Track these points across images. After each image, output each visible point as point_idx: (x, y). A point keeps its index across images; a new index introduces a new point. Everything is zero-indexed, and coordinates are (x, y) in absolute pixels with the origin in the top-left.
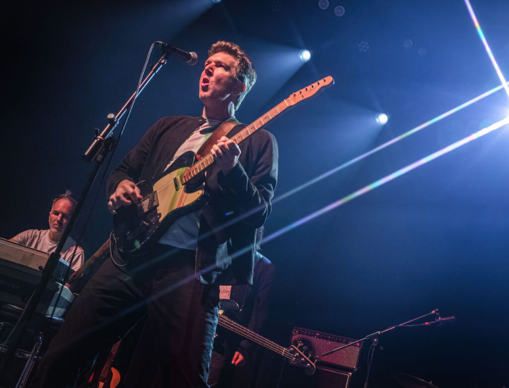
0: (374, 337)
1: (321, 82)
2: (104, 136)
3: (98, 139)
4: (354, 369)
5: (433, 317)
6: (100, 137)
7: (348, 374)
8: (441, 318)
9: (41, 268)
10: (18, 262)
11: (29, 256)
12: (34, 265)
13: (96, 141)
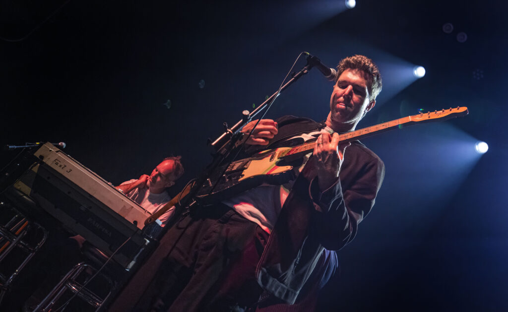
2: (234, 130)
3: (228, 132)
6: (230, 130)
9: (136, 222)
10: (117, 211)
11: (127, 207)
12: (130, 218)
13: (225, 133)
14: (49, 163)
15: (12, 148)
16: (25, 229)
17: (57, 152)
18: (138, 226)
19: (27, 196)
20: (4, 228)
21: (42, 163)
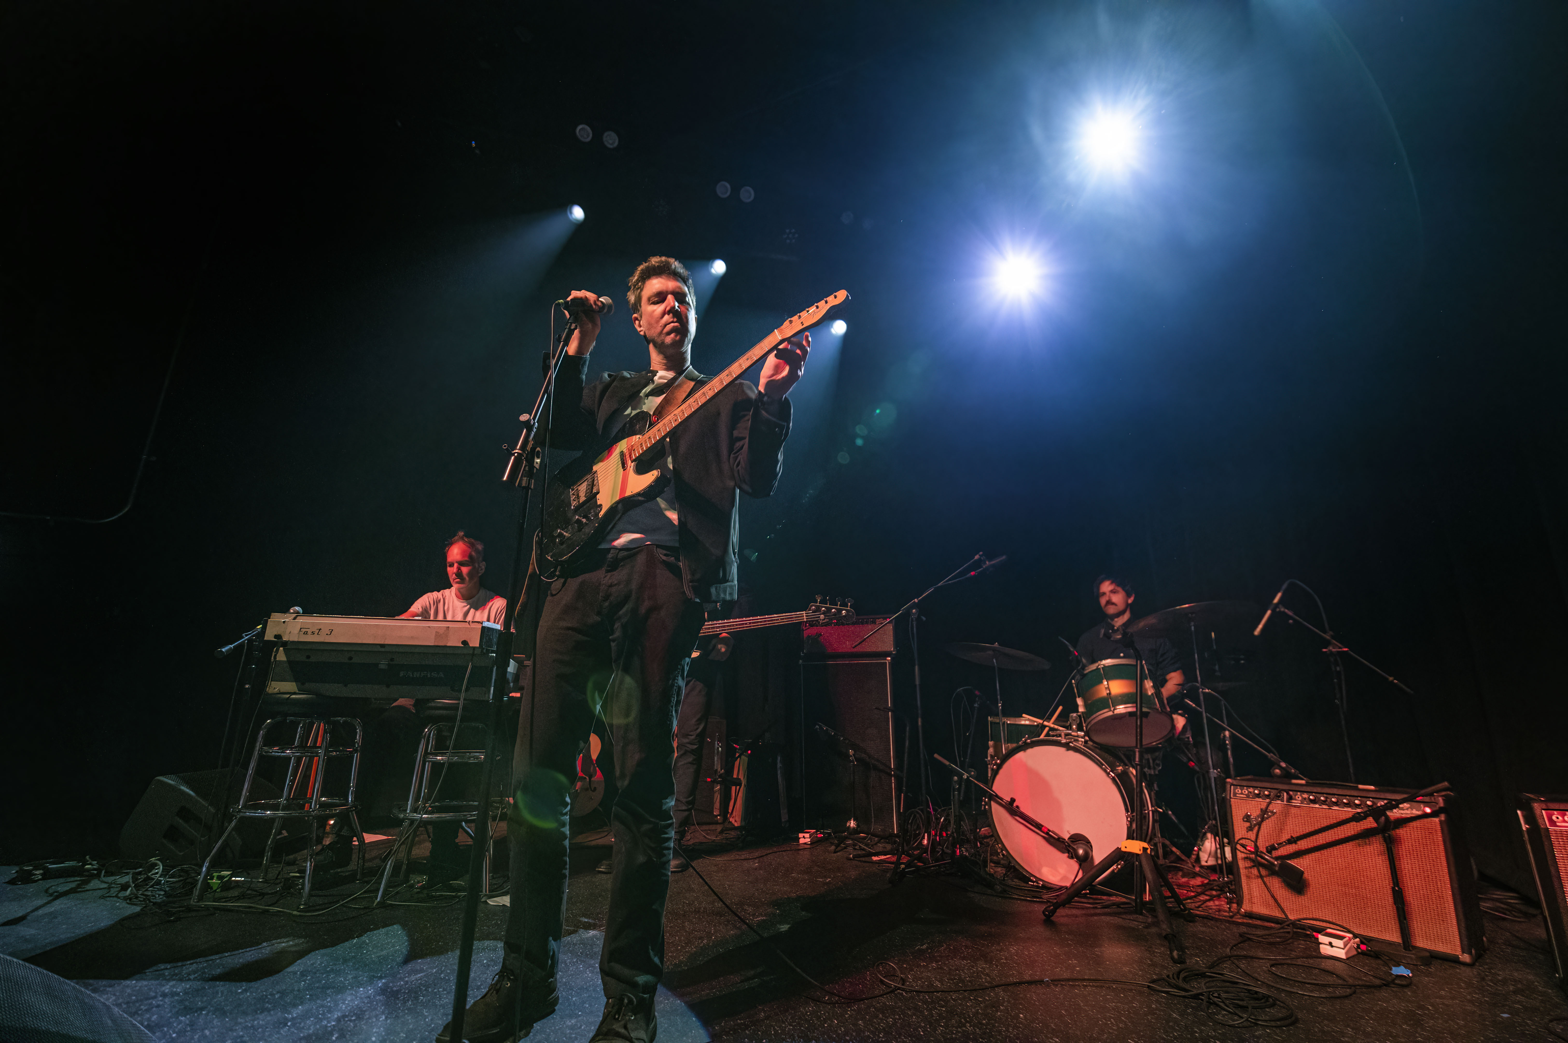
0: (912, 607)
1: (830, 299)
2: (523, 448)
3: (516, 454)
4: (892, 651)
5: (978, 564)
6: (517, 451)
7: (886, 660)
8: (989, 561)
9: (465, 643)
10: (431, 643)
11: (441, 632)
12: (454, 641)
13: (513, 458)
14: (294, 638)
15: (227, 651)
16: (325, 732)
17: (295, 619)
18: (471, 645)
19: (295, 693)
20: (296, 747)
21: (285, 644)
